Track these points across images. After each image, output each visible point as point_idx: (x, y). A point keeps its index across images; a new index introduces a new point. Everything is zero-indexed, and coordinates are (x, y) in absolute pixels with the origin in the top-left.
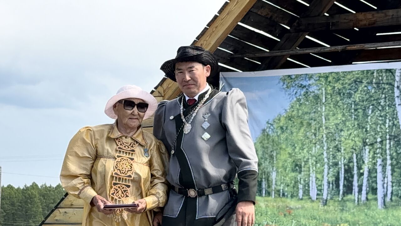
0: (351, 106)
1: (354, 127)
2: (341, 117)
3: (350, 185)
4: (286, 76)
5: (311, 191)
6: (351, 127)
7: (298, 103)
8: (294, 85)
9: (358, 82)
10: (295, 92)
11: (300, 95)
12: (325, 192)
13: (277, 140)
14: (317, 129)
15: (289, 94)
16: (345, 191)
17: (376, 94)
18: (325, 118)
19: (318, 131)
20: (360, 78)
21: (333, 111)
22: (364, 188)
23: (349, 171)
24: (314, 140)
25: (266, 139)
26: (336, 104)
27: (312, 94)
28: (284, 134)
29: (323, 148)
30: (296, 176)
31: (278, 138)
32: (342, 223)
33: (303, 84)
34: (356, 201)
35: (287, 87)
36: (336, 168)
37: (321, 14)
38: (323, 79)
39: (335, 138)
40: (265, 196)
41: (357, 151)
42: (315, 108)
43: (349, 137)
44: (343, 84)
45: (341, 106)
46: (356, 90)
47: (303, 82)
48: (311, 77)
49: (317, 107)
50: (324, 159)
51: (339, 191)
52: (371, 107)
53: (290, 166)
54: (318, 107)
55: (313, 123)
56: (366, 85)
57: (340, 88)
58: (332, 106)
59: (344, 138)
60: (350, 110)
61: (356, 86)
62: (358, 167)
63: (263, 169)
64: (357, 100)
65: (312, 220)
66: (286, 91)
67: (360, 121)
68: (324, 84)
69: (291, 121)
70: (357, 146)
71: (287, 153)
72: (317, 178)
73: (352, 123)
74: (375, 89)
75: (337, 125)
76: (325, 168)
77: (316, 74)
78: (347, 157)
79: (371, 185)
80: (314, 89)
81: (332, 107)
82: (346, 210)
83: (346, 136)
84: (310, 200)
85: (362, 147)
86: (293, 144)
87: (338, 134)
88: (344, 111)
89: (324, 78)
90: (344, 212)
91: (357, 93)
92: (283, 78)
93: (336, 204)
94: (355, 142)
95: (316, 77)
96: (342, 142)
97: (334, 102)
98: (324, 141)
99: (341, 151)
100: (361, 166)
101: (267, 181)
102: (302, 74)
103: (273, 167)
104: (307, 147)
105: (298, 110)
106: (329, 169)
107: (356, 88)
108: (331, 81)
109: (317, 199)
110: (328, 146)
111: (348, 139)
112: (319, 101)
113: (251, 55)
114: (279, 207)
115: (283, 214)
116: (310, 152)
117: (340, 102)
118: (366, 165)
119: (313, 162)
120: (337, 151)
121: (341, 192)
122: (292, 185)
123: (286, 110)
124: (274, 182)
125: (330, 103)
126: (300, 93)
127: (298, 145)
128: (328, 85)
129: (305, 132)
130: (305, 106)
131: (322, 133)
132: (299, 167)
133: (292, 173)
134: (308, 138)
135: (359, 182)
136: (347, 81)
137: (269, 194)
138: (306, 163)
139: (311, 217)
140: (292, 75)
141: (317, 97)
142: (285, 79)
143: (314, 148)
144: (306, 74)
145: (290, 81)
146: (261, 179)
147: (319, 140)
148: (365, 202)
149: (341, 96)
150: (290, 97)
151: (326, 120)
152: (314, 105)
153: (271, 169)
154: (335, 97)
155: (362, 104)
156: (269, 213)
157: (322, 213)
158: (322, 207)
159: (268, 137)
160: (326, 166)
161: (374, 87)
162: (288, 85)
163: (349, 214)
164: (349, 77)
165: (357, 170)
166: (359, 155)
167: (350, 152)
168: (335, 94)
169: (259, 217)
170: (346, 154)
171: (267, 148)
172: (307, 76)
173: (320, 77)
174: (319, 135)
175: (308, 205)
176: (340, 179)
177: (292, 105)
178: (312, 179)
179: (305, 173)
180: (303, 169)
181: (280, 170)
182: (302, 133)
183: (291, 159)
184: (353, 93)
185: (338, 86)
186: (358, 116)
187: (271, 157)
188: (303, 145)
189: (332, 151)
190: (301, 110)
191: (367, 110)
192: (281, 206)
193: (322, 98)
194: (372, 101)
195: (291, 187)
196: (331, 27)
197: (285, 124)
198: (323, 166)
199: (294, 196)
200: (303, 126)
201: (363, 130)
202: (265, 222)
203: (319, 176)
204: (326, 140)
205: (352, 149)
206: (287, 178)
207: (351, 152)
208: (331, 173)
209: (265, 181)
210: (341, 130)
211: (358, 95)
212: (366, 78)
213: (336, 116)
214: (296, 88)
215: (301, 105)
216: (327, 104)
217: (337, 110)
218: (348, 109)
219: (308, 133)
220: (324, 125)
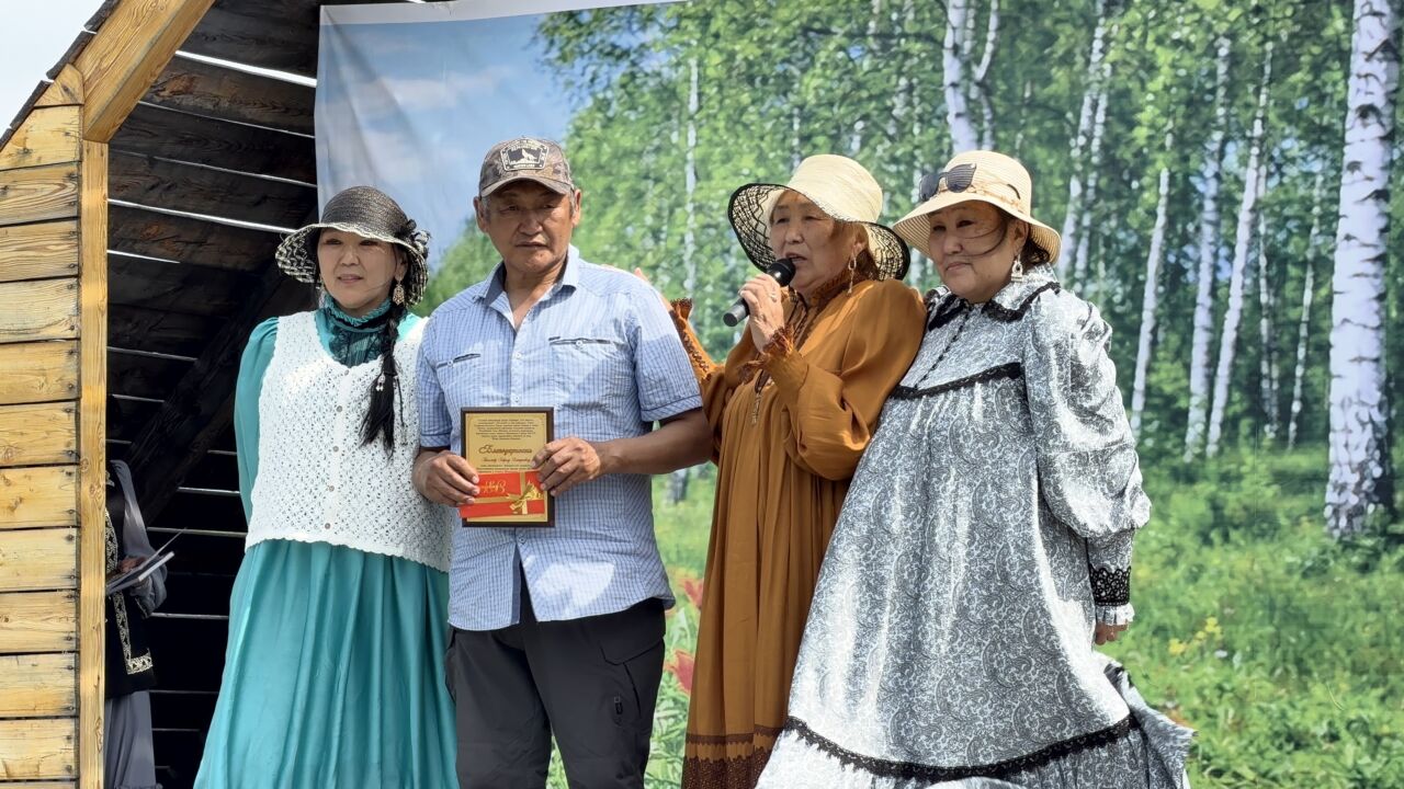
0: (791, 125)
2: (752, 165)
4: (560, 13)
7: (600, 115)
8: (586, 48)
9: (815, 30)
10: (588, 77)
11: (608, 87)
14: (666, 214)
15: (569, 84)
17: (877, 75)
18: (696, 174)
19: (665, 221)
20: (824, 19)
21: (725, 143)
24: (650, 255)
25: (478, 255)
26: (736, 120)
27: (652, 83)
29: (682, 284)
33: (618, 43)
35: (563, 58)
38: (690, 25)
39: (727, 247)
42: (658, 135)
44: (761, 42)
45: (753, 123)
46: (808, 60)
47: (620, 36)
48: (648, 17)
49: (666, 132)
52: (859, 125)
54: (672, 131)
55: (652, 190)
56: (844, 40)
57: (751, 58)
58: (721, 124)
60: (784, 140)
61: (808, 48)
64: (811, 98)
66: (558, 72)
68: (694, 43)
74: (875, 56)
77: (666, 6)
80: (657, 62)
81: (722, 132)
88: (763, 145)
89: (697, 22)
91: (811, 72)
92: (550, 24)
95: (668, 20)
97: (731, 111)
98: (686, 258)
102: (619, 8)
105: (598, 141)
107: (807, 54)
108: (722, 32)
110: (701, 275)
112: (675, 109)
117: (752, 109)
125: (715, 116)
126: (609, 79)
128: (711, 46)
129: (619, 225)
130: (622, 129)
131: (682, 230)
134: (629, 247)
136: (776, 31)
140: (580, 12)
141: (668, 94)
142: (556, 28)
144: (633, 8)
145: (575, 32)
147: (669, 252)
149: (755, 90)
150: (573, 95)
151: (697, 178)
152: (655, 123)
154: (733, 92)
155: (827, 114)
161: (871, 51)
162: (567, 49)
164: (783, 14)
168: (734, 80)
172: (637, 14)
173: (681, 17)
174: (669, 234)
177: (579, 123)
182: (609, 229)
184: (797, 72)
185: (746, 49)
189: (712, 295)
190: (609, 142)
191: (845, 138)
193: (689, 96)
194: (865, 104)
200: (613, 203)
204: (695, 252)
211: (815, 82)
212: (842, 15)
213: (735, 161)
214: (595, 60)
215: (608, 123)
216: (704, 118)
217: (740, 141)
218: (780, 136)
219: (629, 229)
220: (689, 198)
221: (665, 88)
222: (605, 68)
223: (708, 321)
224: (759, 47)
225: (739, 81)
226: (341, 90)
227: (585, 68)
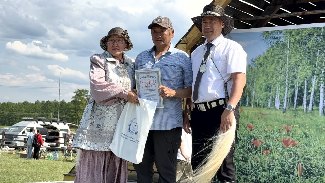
0: (306, 50)
1: (307, 64)
2: (299, 57)
3: (301, 100)
4: (265, 31)
5: (276, 104)
6: (305, 64)
7: (272, 48)
8: (270, 37)
9: (311, 34)
10: (270, 42)
11: (274, 43)
12: (285, 105)
13: (257, 71)
14: (283, 65)
15: (267, 43)
16: (298, 103)
17: (322, 42)
20: (313, 33)
21: (294, 53)
22: (311, 102)
23: (301, 91)
25: (250, 71)
26: (296, 49)
27: (281, 43)
28: (262, 68)
29: (286, 77)
30: (267, 94)
31: (258, 70)
32: (295, 124)
33: (275, 36)
34: (305, 111)
35: (266, 39)
36: (293, 89)
38: (288, 33)
39: (294, 70)
40: (248, 107)
41: (308, 79)
42: (282, 51)
44: (301, 36)
45: (299, 50)
46: (309, 39)
47: (276, 35)
48: (280, 32)
49: (284, 51)
50: (286, 84)
51: (294, 104)
52: (319, 51)
53: (264, 88)
55: (281, 61)
56: (316, 36)
57: (299, 39)
58: (294, 50)
59: (300, 70)
60: (305, 53)
61: (310, 37)
62: (307, 88)
63: (247, 89)
64: (310, 46)
65: (275, 121)
66: (265, 41)
67: (311, 60)
68: (289, 36)
69: (267, 59)
70: (308, 76)
71: (263, 79)
72: (280, 96)
73: (306, 61)
74: (322, 39)
75: (296, 62)
76: (286, 89)
77: (284, 30)
78: (301, 82)
79: (316, 100)
80: (282, 39)
82: (298, 116)
83: (302, 69)
84: (275, 109)
85: (312, 76)
86: (267, 74)
87: (297, 68)
88: (301, 54)
90: (296, 117)
91: (310, 41)
92: (263, 33)
93: (291, 112)
94: (307, 73)
95: (284, 32)
96: (298, 73)
97: (295, 48)
99: (297, 79)
100: (309, 88)
101: (249, 96)
102: (276, 31)
103: (253, 88)
104: (276, 76)
105: (272, 53)
106: (288, 90)
108: (294, 35)
109: (279, 108)
110: (289, 75)
111: (302, 71)
112: (285, 47)
113: (244, 19)
114: (256, 113)
115: (257, 118)
116: (277, 79)
117: (299, 48)
118: (312, 88)
119: (278, 85)
120: (294, 79)
121: (295, 104)
122: (264, 100)
123: (264, 53)
124: (253, 98)
125: (292, 49)
126: (274, 42)
127: (270, 74)
128: (292, 37)
129: (275, 66)
130: (276, 51)
131: (286, 67)
132: (269, 88)
133: (265, 92)
134: (277, 70)
135: (308, 98)
136: (304, 34)
137: (250, 105)
138: (275, 86)
140: (269, 31)
141: (284, 45)
142: (265, 34)
143: (280, 77)
144: (278, 31)
145: (268, 35)
146: (246, 95)
147: (283, 71)
148: (311, 111)
149: (300, 44)
150: (267, 45)
151: (289, 59)
152: (282, 50)
153: (252, 89)
154: (296, 45)
155: (313, 49)
156: (249, 117)
157: (282, 117)
158: (282, 114)
159: (252, 70)
160: (287, 88)
161: (321, 38)
162: (267, 37)
163: (299, 119)
164: (305, 32)
165: (306, 91)
166: (309, 81)
167: (302, 79)
168: (296, 43)
169: (243, 119)
170: (300, 80)
171: (251, 76)
172: (279, 32)
173: (286, 32)
174: (284, 68)
175: (273, 112)
176: (295, 96)
177: (268, 49)
178: (277, 96)
179: (273, 92)
180: (272, 90)
181: (257, 90)
182: (273, 67)
183: (265, 83)
184: (307, 42)
185: (298, 38)
186: (310, 57)
187: (253, 82)
188: (273, 74)
189: (291, 79)
190: (274, 53)
191: (316, 53)
192: (257, 113)
193: (288, 45)
194: (320, 47)
195: (264, 101)
196: (296, 1)
197: (263, 61)
198: (285, 88)
199: (265, 106)
200: (274, 63)
201: (313, 66)
202: (247, 122)
203: (282, 94)
204: (288, 71)
205: (304, 77)
206: (262, 95)
207: (303, 79)
208: (289, 92)
209: (248, 97)
210: (299, 66)
211: (311, 43)
212: (316, 32)
213: (296, 56)
214: (271, 39)
216: (290, 49)
217: (297, 53)
218: (304, 52)
219: (277, 67)
220: (287, 62)
221: (284, 44)
222: (273, 40)
223: (290, 83)
224: (301, 37)
225: (297, 43)
227: (269, 40)
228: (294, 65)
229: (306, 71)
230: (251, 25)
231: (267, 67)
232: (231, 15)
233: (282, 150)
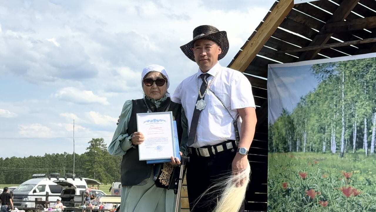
0: (364, 84)
1: (366, 99)
2: (356, 92)
3: (361, 141)
4: (315, 64)
5: (332, 147)
6: (363, 99)
7: (324, 83)
8: (321, 71)
9: (369, 66)
10: (322, 76)
11: (326, 78)
12: (342, 148)
13: (308, 110)
14: (338, 102)
15: (318, 77)
16: (357, 146)
18: (344, 94)
20: (371, 64)
21: (350, 88)
22: (372, 144)
23: (360, 131)
24: (335, 110)
25: (300, 110)
26: (353, 83)
27: (335, 77)
28: (313, 106)
29: (341, 115)
30: (321, 136)
31: (309, 108)
32: (355, 170)
33: (328, 69)
34: (366, 154)
35: (316, 73)
36: (351, 129)
37: (341, 20)
38: (342, 66)
39: (351, 108)
40: (298, 151)
41: (368, 117)
42: (336, 87)
43: (362, 107)
44: (357, 68)
45: (356, 84)
46: (367, 72)
48: (333, 64)
50: (342, 123)
51: (353, 146)
53: (316, 129)
54: (339, 86)
55: (335, 97)
56: (375, 68)
57: (355, 71)
58: (349, 84)
59: (358, 107)
60: (363, 87)
61: (367, 69)
62: (367, 128)
63: (298, 132)
64: (368, 79)
65: (332, 168)
66: (315, 75)
67: (370, 95)
68: (343, 69)
69: (319, 96)
70: (368, 113)
71: (315, 119)
72: (336, 137)
73: (364, 97)
75: (352, 98)
76: (342, 130)
77: (337, 62)
78: (359, 121)
80: (336, 73)
81: (349, 86)
82: (358, 161)
83: (360, 106)
84: (331, 153)
85: (372, 114)
86: (319, 113)
87: (354, 104)
88: (358, 88)
89: (344, 65)
90: (357, 161)
91: (368, 74)
92: (313, 66)
94: (367, 110)
95: (338, 65)
96: (356, 111)
97: (351, 82)
98: (342, 110)
99: (354, 117)
100: (370, 127)
101: (300, 140)
102: (328, 63)
103: (305, 130)
104: (330, 115)
105: (324, 88)
106: (345, 130)
107: (367, 70)
108: (349, 67)
109: (336, 152)
110: (346, 113)
111: (361, 108)
112: (339, 82)
114: (308, 159)
115: (311, 164)
116: (332, 118)
117: (356, 81)
118: (374, 127)
119: (334, 125)
120: (352, 117)
121: (354, 147)
122: (318, 143)
123: (315, 89)
124: (305, 141)
126: (326, 76)
127: (323, 113)
128: (347, 69)
129: (328, 104)
130: (329, 86)
131: (341, 105)
132: (323, 130)
133: (318, 134)
134: (331, 108)
135: (368, 139)
136: (360, 66)
137: (301, 150)
138: (329, 126)
139: (332, 166)
140: (320, 64)
141: (338, 79)
142: (315, 67)
143: (335, 115)
144: (331, 63)
145: (319, 68)
146: (296, 139)
147: (339, 109)
148: (373, 154)
149: (356, 77)
150: (318, 79)
151: (344, 95)
152: (335, 85)
153: (303, 132)
154: (351, 78)
155: (372, 82)
156: (301, 164)
157: (340, 162)
158: (339, 158)
159: (302, 109)
160: (343, 128)
162: (317, 71)
163: (361, 163)
165: (367, 131)
166: (369, 119)
167: (361, 117)
169: (294, 167)
170: (358, 119)
171: (301, 116)
173: (340, 64)
174: (339, 106)
175: (329, 157)
176: (354, 137)
177: (320, 85)
178: (333, 138)
179: (328, 133)
180: (326, 131)
181: (309, 132)
182: (326, 105)
183: (318, 124)
184: (365, 74)
185: (354, 70)
186: (369, 91)
187: (304, 123)
188: (327, 113)
189: (348, 117)
190: (326, 88)
192: (310, 158)
193: (342, 79)
196: (349, 29)
197: (314, 99)
198: (341, 128)
199: (320, 151)
200: (327, 100)
201: (373, 101)
202: (299, 170)
203: (338, 136)
204: (344, 109)
205: (363, 115)
206: (315, 138)
207: (363, 117)
208: (347, 133)
209: (299, 140)
210: (356, 102)
211: (369, 76)
212: (374, 63)
213: (352, 91)
214: (323, 73)
215: (326, 85)
216: (346, 83)
217: (353, 87)
218: (362, 86)
219: (331, 105)
220: (343, 99)
222: (325, 74)
223: (347, 122)
225: (353, 76)
226: (272, 80)
227: (321, 74)
228: (351, 102)
229: (365, 108)
230: (298, 58)
231: (319, 105)
232: (275, 48)
233: (342, 200)
